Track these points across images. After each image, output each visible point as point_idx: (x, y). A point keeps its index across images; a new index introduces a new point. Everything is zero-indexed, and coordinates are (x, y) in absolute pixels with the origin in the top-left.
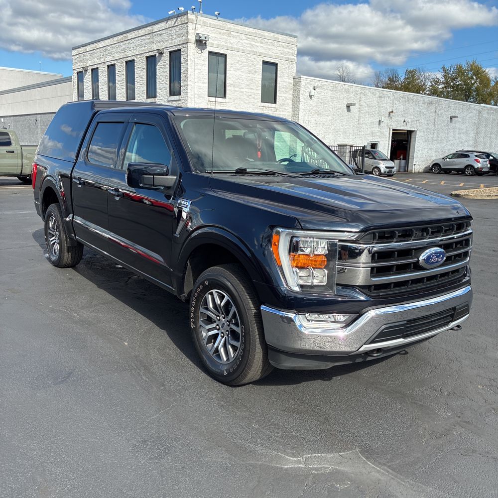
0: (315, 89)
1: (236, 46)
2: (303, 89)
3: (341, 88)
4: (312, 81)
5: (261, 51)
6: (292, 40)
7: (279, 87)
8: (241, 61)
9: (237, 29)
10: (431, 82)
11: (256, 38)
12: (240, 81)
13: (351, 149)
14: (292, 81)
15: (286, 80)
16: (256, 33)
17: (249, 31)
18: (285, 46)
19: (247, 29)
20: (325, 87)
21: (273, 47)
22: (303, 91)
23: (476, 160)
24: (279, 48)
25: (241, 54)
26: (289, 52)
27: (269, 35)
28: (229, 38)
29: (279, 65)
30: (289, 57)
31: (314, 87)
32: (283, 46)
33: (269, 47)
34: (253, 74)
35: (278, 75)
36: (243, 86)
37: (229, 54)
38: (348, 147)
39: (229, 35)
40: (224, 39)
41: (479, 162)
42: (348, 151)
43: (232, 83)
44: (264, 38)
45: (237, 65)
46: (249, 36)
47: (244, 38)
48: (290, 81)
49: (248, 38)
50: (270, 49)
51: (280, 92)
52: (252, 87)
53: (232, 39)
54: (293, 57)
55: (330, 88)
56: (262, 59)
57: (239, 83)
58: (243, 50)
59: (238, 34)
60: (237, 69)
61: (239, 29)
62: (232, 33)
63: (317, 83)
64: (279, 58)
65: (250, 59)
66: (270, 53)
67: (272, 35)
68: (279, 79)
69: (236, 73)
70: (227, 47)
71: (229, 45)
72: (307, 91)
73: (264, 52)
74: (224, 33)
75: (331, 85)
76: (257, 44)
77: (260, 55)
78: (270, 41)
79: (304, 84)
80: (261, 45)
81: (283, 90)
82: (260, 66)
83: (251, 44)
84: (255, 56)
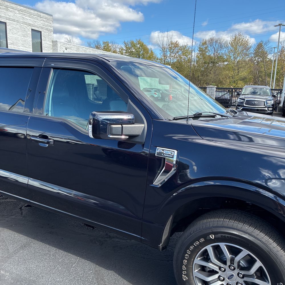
0: (66, 49)
1: (12, 18)
2: (59, 49)
3: (82, 49)
4: (64, 44)
5: (30, 23)
6: (49, 17)
7: (44, 47)
8: (17, 28)
9: (12, 6)
10: (119, 49)
11: (26, 14)
12: (17, 41)
13: (93, 87)
14: (52, 44)
15: (48, 43)
16: (25, 10)
17: (20, 8)
18: (45, 21)
19: (19, 7)
20: (72, 48)
21: (37, 21)
22: (59, 50)
23: (155, 93)
24: (42, 22)
25: (16, 23)
26: (48, 25)
27: (34, 13)
28: (7, 12)
29: (42, 33)
30: (49, 28)
31: (66, 48)
32: (44, 21)
33: (35, 20)
34: (26, 37)
35: (42, 39)
36: (20, 45)
37: (8, 22)
38: (91, 86)
39: (7, 10)
40: (3, 12)
41: (156, 94)
42: (91, 88)
43: (12, 42)
44: (31, 14)
45: (14, 30)
46: (21, 12)
47: (17, 13)
48: (50, 43)
49: (20, 13)
50: (35, 22)
51: (44, 50)
52: (26, 46)
53: (9, 12)
54: (51, 28)
55: (75, 49)
56: (31, 28)
57: (17, 42)
58: (17, 21)
59: (13, 10)
60: (14, 33)
61: (14, 6)
62: (9, 8)
63: (67, 46)
64: (42, 28)
65: (22, 27)
66: (36, 24)
67: (36, 13)
68: (43, 42)
69: (14, 36)
70: (6, 17)
71: (7, 17)
72: (62, 50)
73: (32, 23)
74: (4, 8)
75: (76, 47)
76: (26, 18)
77: (30, 25)
78: (35, 16)
79: (60, 46)
80: (30, 18)
81: (46, 49)
82: (30, 32)
83: (23, 17)
84: (26, 26)
